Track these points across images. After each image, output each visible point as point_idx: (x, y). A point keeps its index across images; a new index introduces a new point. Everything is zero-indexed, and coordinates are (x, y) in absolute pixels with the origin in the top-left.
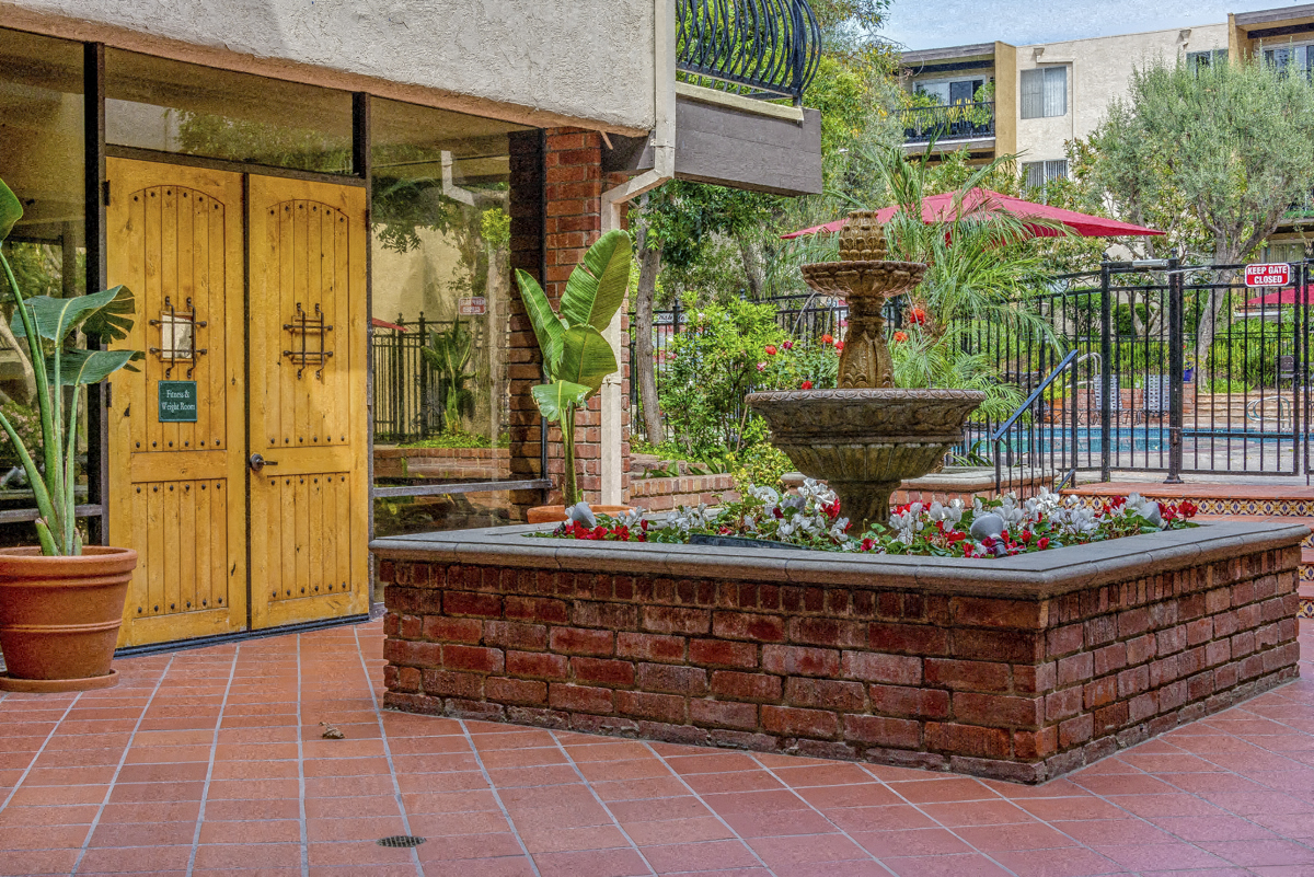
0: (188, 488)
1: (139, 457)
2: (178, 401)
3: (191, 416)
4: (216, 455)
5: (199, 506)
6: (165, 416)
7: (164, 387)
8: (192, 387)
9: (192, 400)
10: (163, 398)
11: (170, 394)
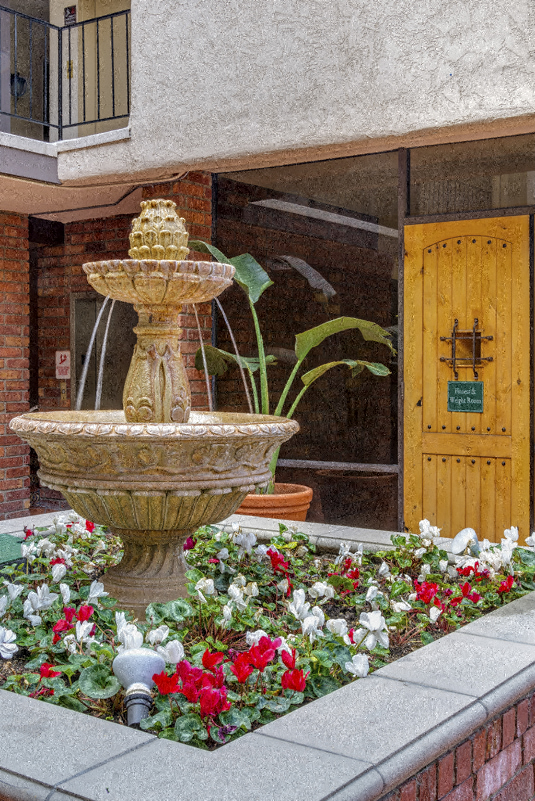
0: (473, 462)
1: (429, 437)
2: (465, 397)
3: (477, 408)
4: (500, 439)
5: (483, 475)
6: (453, 407)
7: (452, 386)
8: (479, 387)
9: (479, 395)
10: (451, 393)
11: (457, 391)
